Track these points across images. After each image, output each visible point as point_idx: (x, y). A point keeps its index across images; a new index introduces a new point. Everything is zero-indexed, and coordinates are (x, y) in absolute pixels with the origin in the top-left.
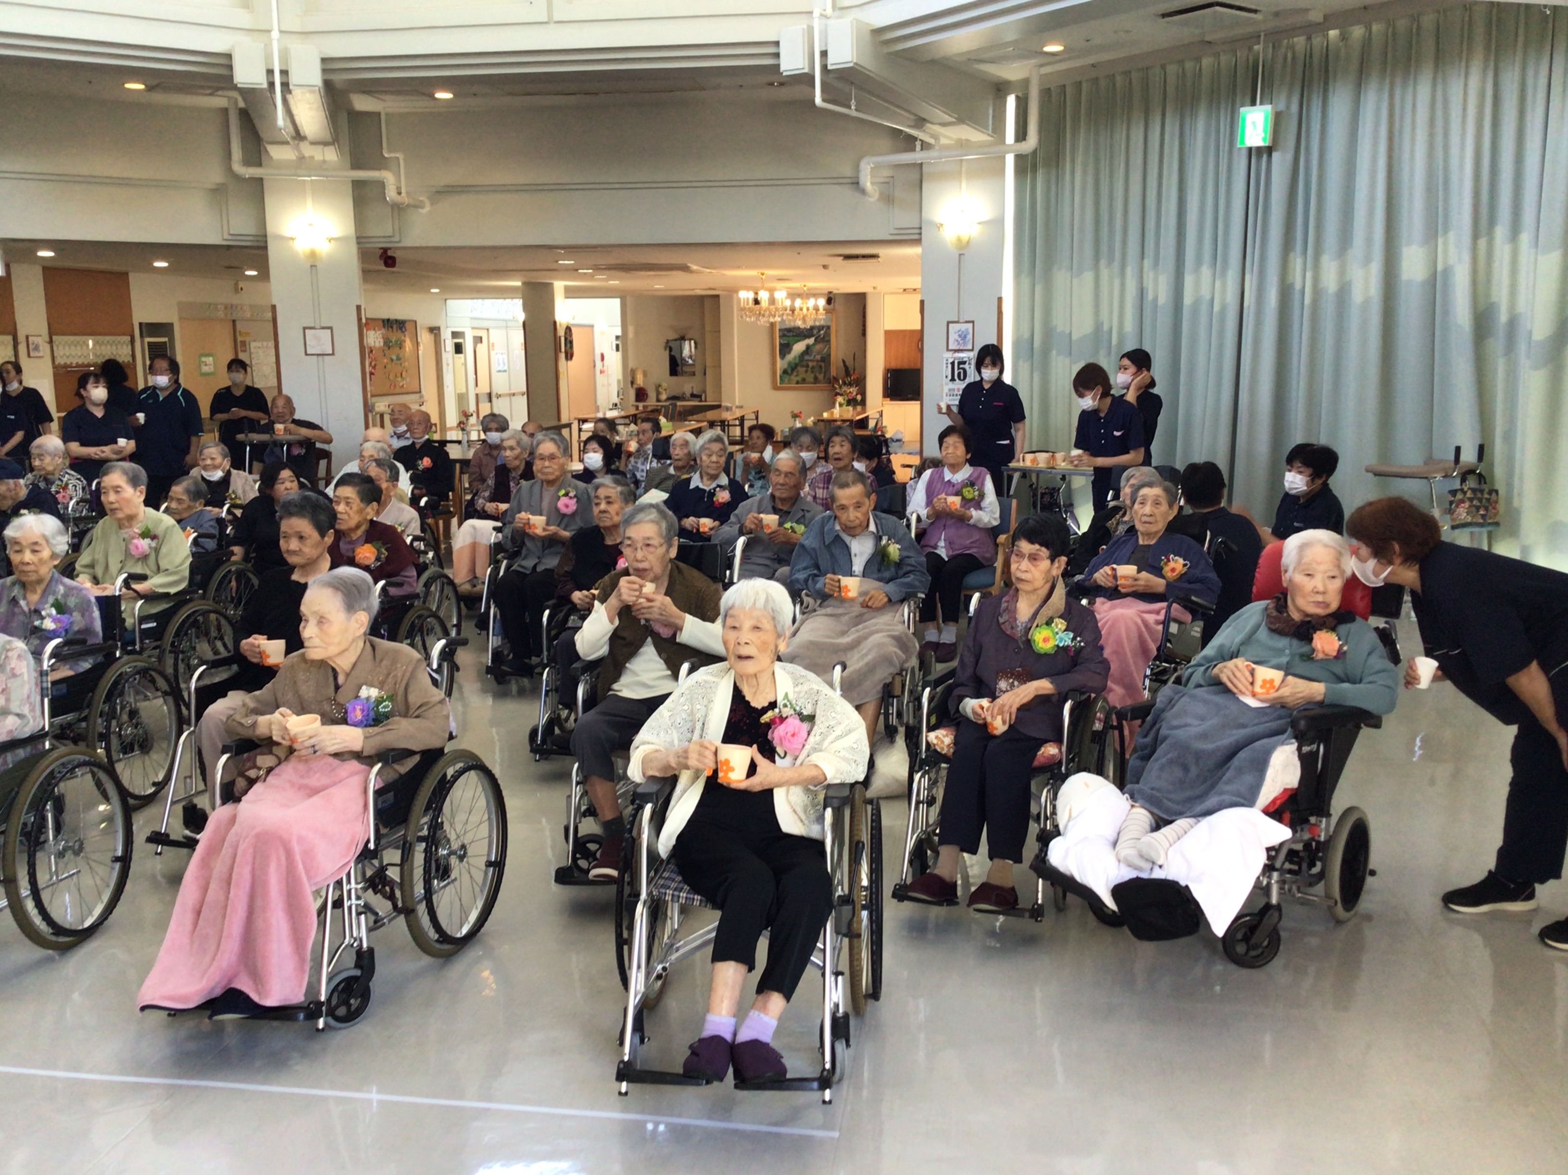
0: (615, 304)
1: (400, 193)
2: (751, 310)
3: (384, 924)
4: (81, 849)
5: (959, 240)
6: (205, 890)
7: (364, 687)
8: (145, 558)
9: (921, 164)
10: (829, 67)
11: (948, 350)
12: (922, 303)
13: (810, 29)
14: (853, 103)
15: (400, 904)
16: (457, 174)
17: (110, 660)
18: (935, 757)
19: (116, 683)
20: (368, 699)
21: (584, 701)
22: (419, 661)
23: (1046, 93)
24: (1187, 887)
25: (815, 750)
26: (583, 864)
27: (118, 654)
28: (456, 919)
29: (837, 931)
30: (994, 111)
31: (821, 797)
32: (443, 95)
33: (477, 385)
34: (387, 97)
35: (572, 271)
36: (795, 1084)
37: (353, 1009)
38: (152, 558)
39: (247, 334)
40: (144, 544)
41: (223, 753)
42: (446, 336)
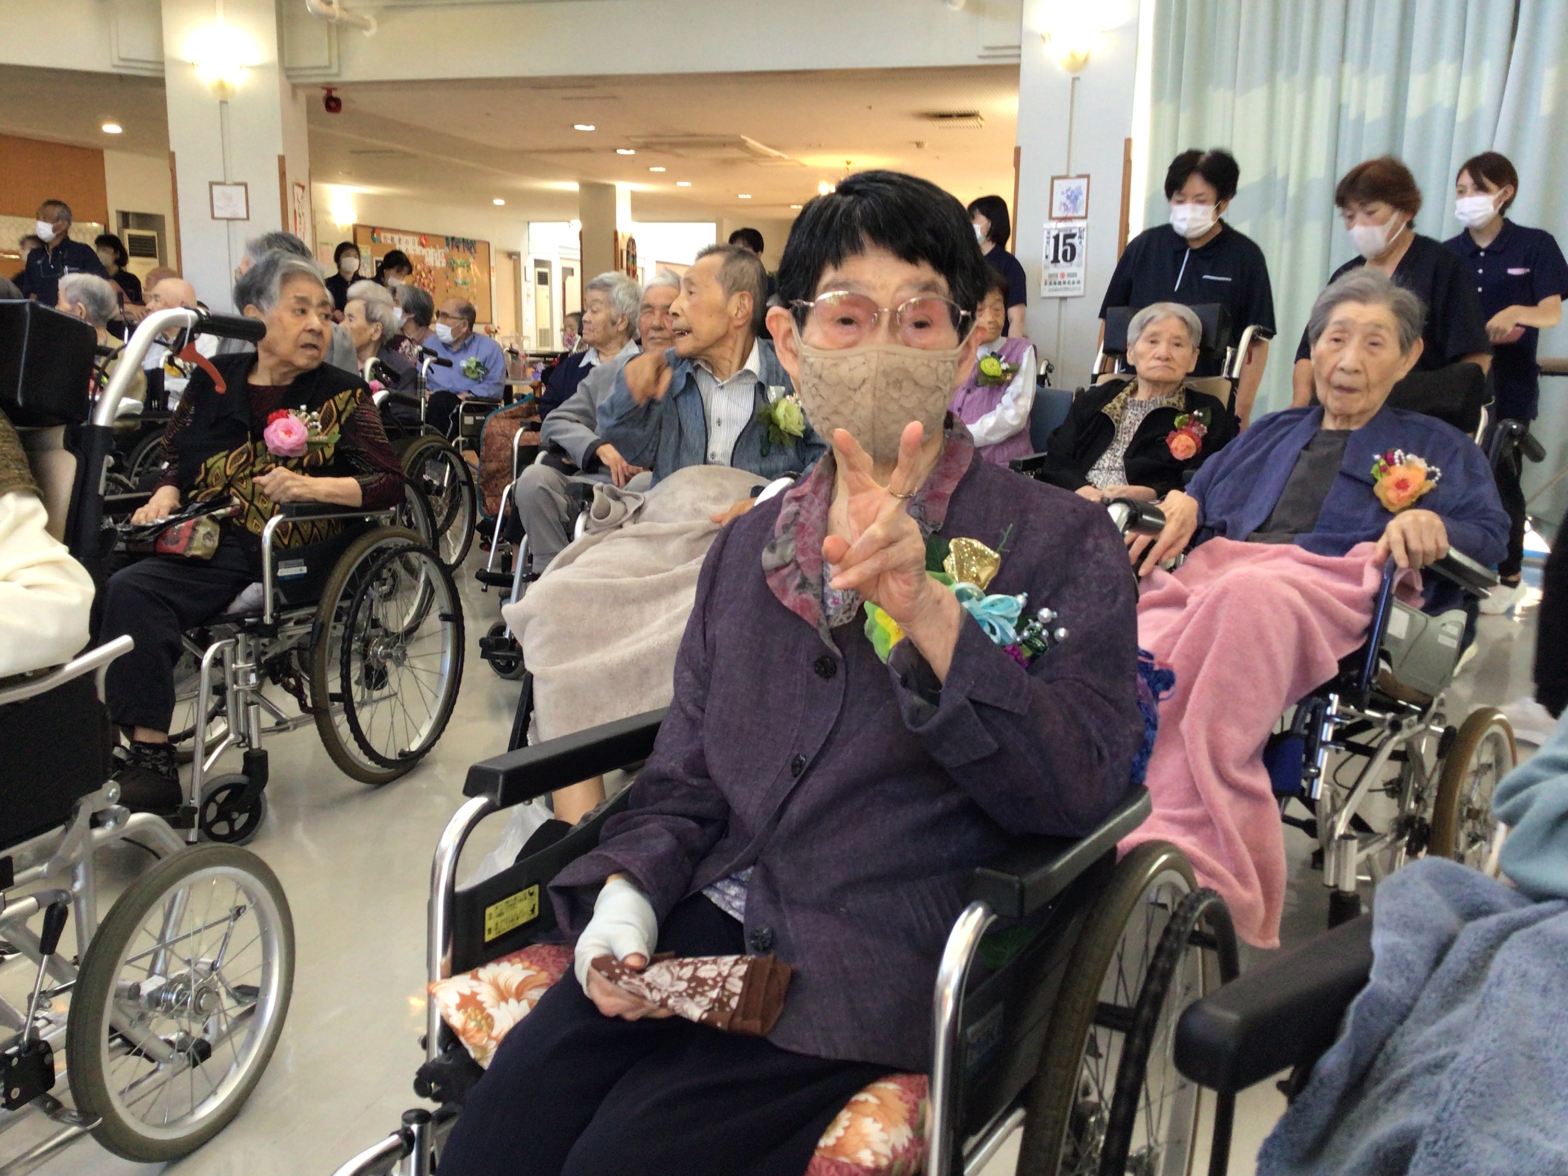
5: (1073, 59)
11: (1051, 218)
12: (1018, 151)
35: (638, 168)
42: (527, 263)
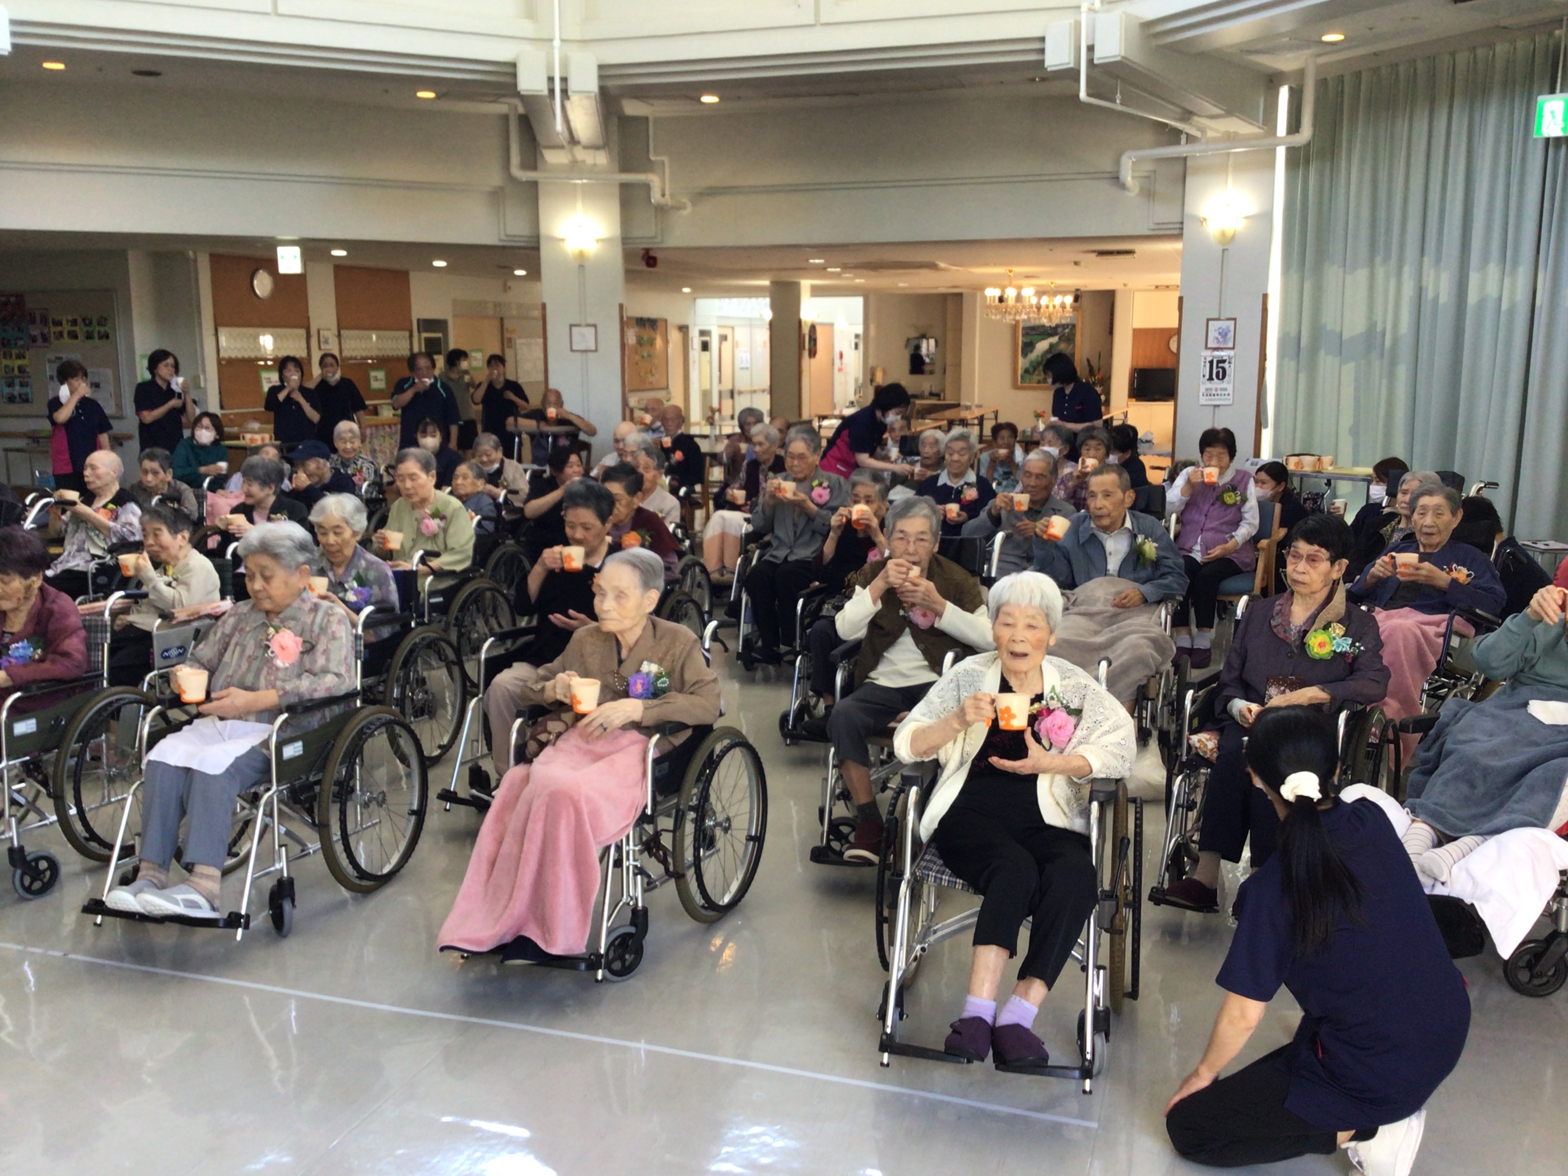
0: (858, 302)
1: (663, 195)
2: (996, 308)
3: (656, 887)
4: (384, 800)
5: (1223, 234)
6: (500, 842)
7: (645, 663)
8: (434, 537)
9: (1185, 159)
10: (1096, 62)
11: (1206, 348)
12: (1181, 299)
13: (1077, 25)
14: (1118, 97)
15: (671, 868)
16: (718, 176)
17: (406, 629)
18: (1197, 760)
19: (411, 651)
20: (648, 674)
21: (842, 688)
22: (695, 641)
23: (1322, 84)
24: (1472, 905)
25: (1080, 743)
26: (836, 845)
27: (413, 624)
28: (719, 888)
29: (1099, 925)
30: (1265, 101)
31: (1086, 792)
32: (709, 99)
33: (720, 382)
34: (656, 102)
35: (820, 271)
36: (1059, 1071)
37: (627, 964)
38: (441, 536)
39: (514, 331)
40: (434, 524)
41: (518, 717)
42: (694, 334)
